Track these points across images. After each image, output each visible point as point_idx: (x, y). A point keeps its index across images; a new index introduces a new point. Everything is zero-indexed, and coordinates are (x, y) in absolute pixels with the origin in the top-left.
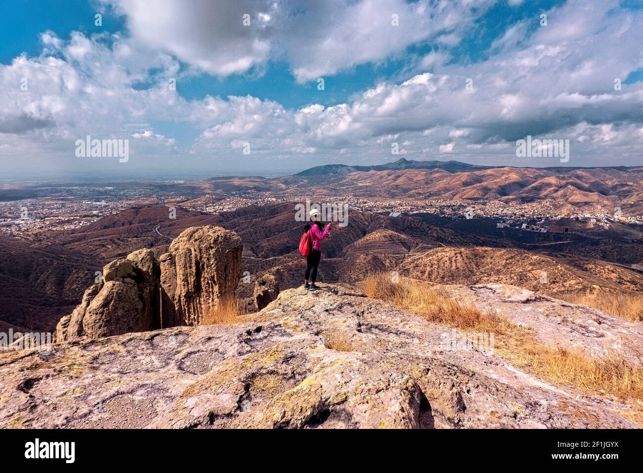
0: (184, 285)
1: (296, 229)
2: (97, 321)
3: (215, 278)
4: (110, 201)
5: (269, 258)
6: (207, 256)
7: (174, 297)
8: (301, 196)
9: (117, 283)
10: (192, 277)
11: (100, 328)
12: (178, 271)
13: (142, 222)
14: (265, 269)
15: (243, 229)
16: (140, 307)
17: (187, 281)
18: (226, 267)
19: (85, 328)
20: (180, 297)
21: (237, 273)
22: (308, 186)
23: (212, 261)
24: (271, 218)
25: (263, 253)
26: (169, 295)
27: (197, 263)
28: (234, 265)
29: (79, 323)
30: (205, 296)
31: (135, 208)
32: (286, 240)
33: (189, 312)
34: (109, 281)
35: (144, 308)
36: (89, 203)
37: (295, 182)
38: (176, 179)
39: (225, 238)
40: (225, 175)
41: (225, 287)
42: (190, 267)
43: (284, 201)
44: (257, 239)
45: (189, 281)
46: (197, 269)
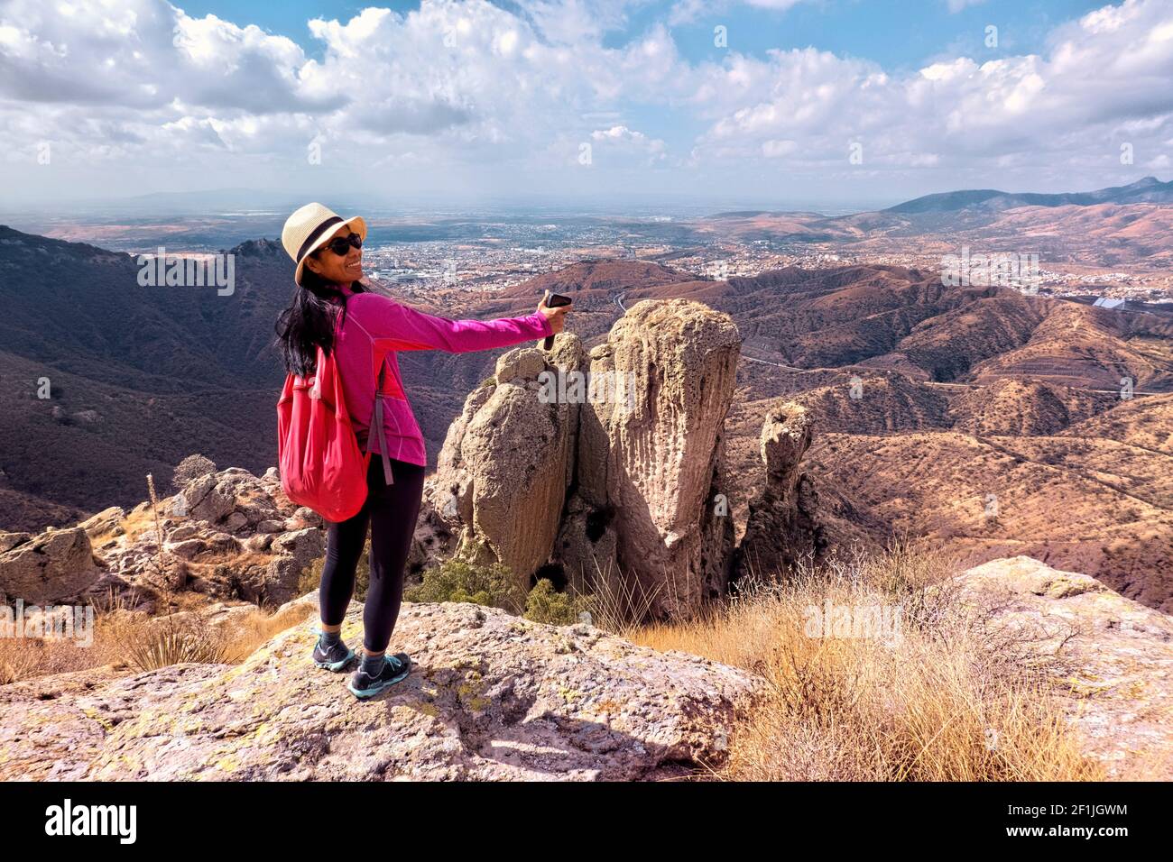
1: (874, 319)
2: (481, 448)
3: (682, 399)
4: (550, 248)
5: (812, 368)
6: (669, 358)
7: (608, 424)
8: (894, 253)
9: (516, 388)
10: (641, 392)
11: (485, 460)
13: (597, 287)
15: (769, 312)
16: (550, 434)
18: (703, 382)
19: (464, 457)
20: (618, 425)
21: (726, 395)
23: (678, 367)
24: (824, 294)
25: (802, 359)
26: (601, 419)
27: (651, 368)
28: (720, 380)
29: (456, 446)
30: (661, 430)
31: (587, 262)
32: (850, 339)
33: (633, 455)
34: (504, 383)
35: (557, 437)
36: (520, 249)
37: (885, 225)
38: (658, 214)
39: (706, 325)
41: (700, 419)
42: (638, 375)
43: (856, 261)
44: (795, 332)
45: (636, 400)
46: (650, 379)
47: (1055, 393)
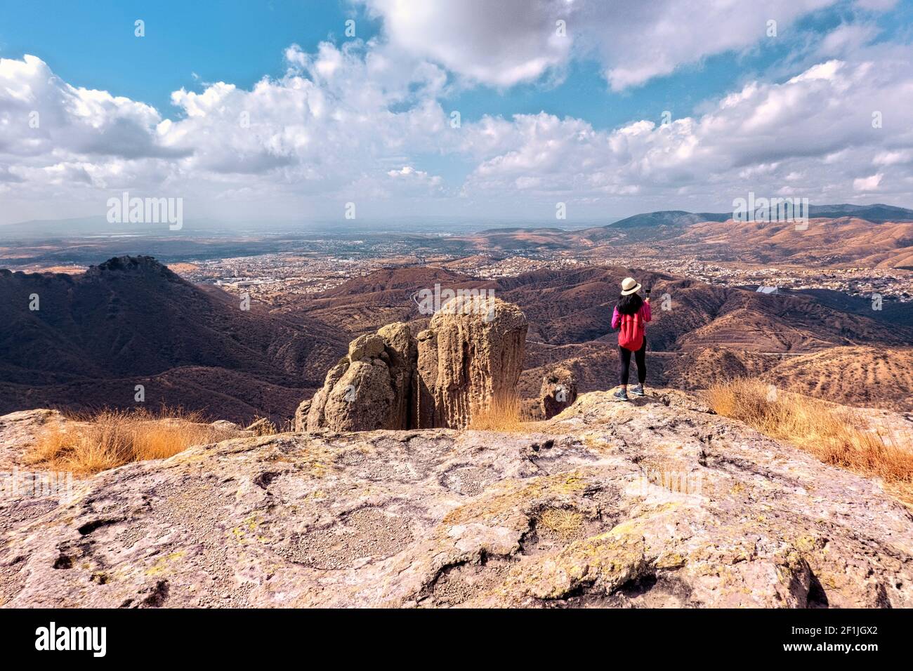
0: (448, 374)
1: (606, 305)
2: (341, 410)
3: (489, 367)
4: (359, 259)
5: (563, 344)
6: (478, 338)
7: (433, 389)
8: (616, 257)
9: (365, 364)
10: (458, 364)
11: (344, 419)
12: (439, 355)
13: (397, 288)
14: (557, 361)
15: (528, 303)
16: (392, 398)
17: (451, 369)
18: (503, 354)
19: (327, 418)
20: (441, 389)
21: (519, 364)
22: (626, 243)
23: (485, 344)
24: (568, 288)
25: (555, 338)
26: (427, 385)
27: (465, 345)
28: (514, 352)
29: (320, 410)
30: (473, 391)
31: (389, 268)
32: (589, 321)
33: (452, 410)
34: (355, 360)
35: (396, 400)
36: (335, 260)
37: (608, 237)
38: (442, 231)
39: (503, 313)
40: (505, 226)
41: (501, 382)
42: (456, 351)
43: (589, 264)
44: (548, 318)
45: (454, 370)
46: (465, 354)
47: (736, 356)
